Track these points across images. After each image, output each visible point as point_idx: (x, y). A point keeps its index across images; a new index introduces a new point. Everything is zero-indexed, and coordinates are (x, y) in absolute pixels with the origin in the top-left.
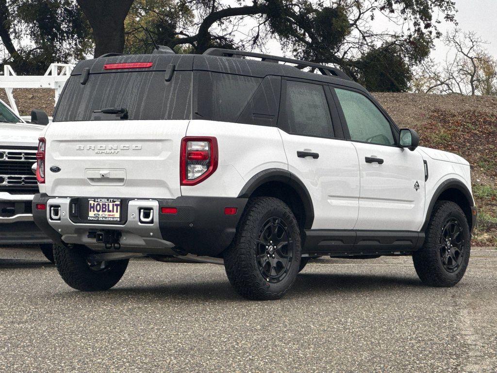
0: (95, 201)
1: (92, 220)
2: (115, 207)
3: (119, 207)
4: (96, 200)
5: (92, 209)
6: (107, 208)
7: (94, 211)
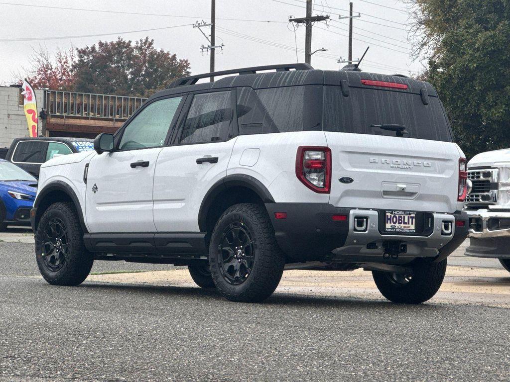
0: (392, 213)
1: (390, 232)
2: (410, 220)
3: (414, 220)
4: (394, 212)
5: (389, 221)
6: (403, 220)
7: (390, 223)
